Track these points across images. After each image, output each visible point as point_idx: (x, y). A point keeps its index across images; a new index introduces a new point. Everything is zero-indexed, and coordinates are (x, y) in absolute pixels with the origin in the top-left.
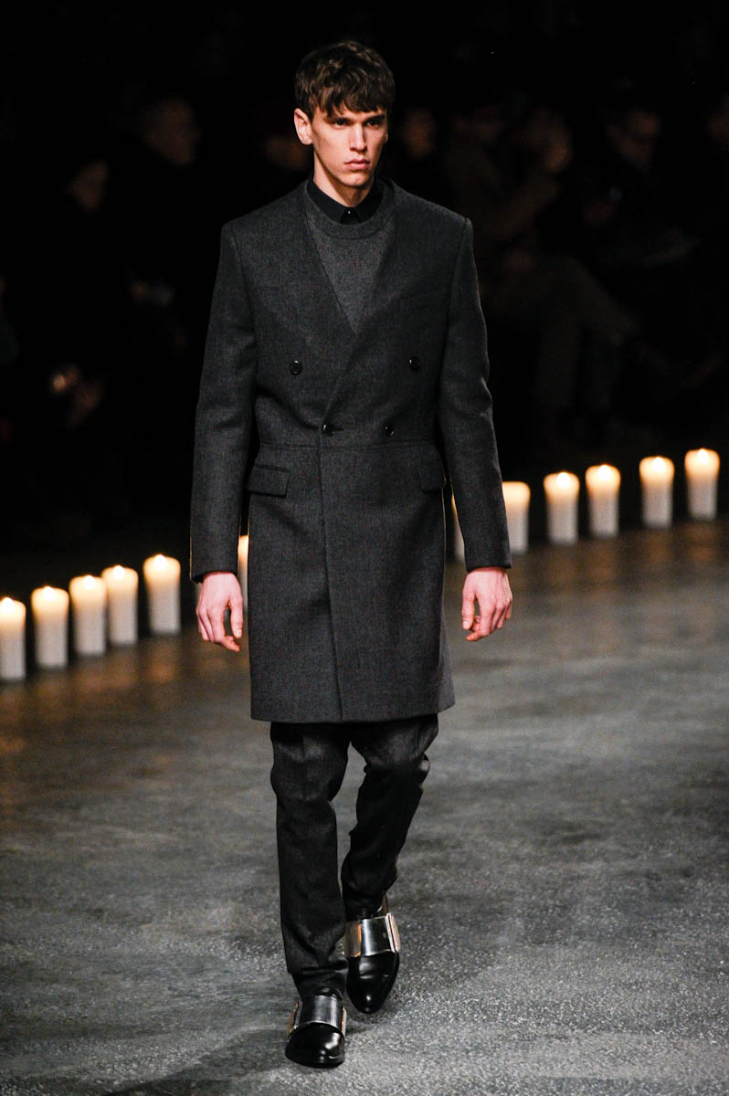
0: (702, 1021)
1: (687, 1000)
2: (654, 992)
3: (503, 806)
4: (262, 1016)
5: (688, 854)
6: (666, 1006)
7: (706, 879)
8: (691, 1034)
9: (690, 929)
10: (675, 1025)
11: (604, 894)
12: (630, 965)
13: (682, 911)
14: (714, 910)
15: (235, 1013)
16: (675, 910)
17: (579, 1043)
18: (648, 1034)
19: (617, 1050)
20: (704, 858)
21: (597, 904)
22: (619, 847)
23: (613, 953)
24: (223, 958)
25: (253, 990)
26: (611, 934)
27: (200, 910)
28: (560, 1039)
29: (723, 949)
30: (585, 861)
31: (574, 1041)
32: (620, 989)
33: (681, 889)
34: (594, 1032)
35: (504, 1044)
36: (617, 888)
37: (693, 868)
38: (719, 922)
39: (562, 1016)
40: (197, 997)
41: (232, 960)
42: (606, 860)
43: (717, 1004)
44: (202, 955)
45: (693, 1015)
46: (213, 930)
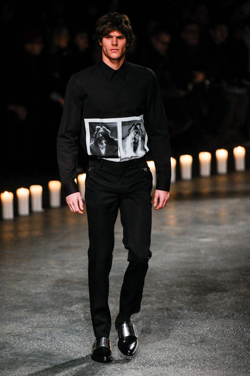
0: (187, 362)
1: (181, 354)
2: (169, 352)
3: (115, 285)
4: (26, 364)
5: (182, 301)
6: (174, 356)
7: (188, 310)
8: (183, 366)
9: (183, 328)
10: (177, 364)
11: (151, 316)
12: (161, 342)
13: (179, 322)
14: (191, 321)
15: (16, 363)
16: (177, 322)
17: (142, 371)
18: (167, 367)
19: (156, 373)
20: (187, 303)
21: (148, 320)
22: (157, 299)
23: (155, 338)
24: (12, 343)
25: (23, 354)
26: (154, 331)
27: (4, 326)
28: (135, 369)
29: (194, 335)
30: (144, 305)
31: (140, 370)
32: (157, 351)
33: (179, 314)
34: (148, 367)
35: (115, 372)
36: (156, 314)
37: (183, 307)
38: (193, 326)
39: (136, 361)
40: (2, 357)
41: (15, 344)
42: (152, 304)
43: (192, 355)
44: (4, 342)
45: (183, 360)
46: (8, 333)
